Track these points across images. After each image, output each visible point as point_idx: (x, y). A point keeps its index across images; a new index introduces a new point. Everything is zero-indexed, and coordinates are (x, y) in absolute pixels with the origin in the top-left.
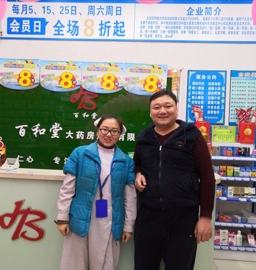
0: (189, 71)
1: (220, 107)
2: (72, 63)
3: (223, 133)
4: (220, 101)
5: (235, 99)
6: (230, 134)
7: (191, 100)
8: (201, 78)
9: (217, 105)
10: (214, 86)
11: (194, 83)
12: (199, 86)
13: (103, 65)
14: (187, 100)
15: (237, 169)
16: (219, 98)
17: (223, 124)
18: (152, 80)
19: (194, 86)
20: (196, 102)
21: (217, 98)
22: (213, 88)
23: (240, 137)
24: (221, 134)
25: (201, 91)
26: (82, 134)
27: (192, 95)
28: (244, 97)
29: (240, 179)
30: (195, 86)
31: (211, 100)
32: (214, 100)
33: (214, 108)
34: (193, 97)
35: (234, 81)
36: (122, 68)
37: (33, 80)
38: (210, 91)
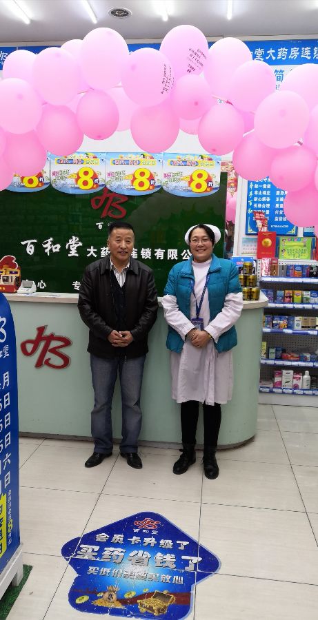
2: (92, 154)
3: (295, 248)
6: (304, 248)
7: (253, 203)
12: (264, 182)
13: (133, 157)
14: (248, 203)
15: (307, 294)
17: (295, 235)
18: (200, 176)
20: (260, 206)
24: (291, 248)
25: (267, 189)
27: (254, 196)
29: (310, 307)
30: (259, 183)
31: (280, 203)
36: (159, 160)
37: (41, 179)
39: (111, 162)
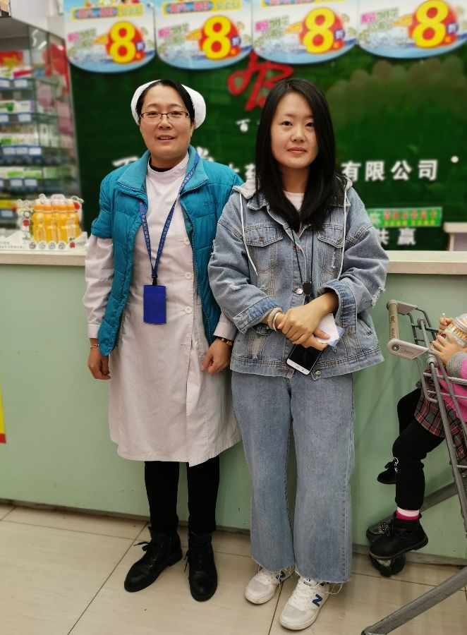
18: (432, 13)
37: (139, 45)
39: (261, 1)
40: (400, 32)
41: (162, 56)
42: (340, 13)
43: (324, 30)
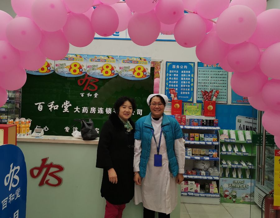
0: (167, 62)
1: (190, 89)
2: (79, 55)
3: (192, 109)
4: (190, 84)
5: (201, 83)
6: (197, 109)
7: (169, 84)
8: (176, 67)
9: (188, 88)
10: (186, 74)
11: (170, 72)
12: (174, 73)
13: (103, 57)
14: (166, 84)
15: (202, 136)
16: (189, 82)
17: (192, 102)
18: (139, 69)
19: (170, 73)
20: (172, 85)
21: (188, 83)
22: (185, 75)
23: (205, 112)
24: (190, 109)
25: (176, 77)
26: (87, 109)
27: (169, 80)
28: (207, 82)
29: (204, 143)
30: (172, 73)
31: (183, 84)
32: (185, 84)
33: (185, 90)
34: (170, 82)
35: (200, 70)
36: (117, 60)
37: (49, 68)
38: (182, 77)
39: (89, 60)
40: (131, 73)
41: (56, 72)
42: (113, 66)
43: (108, 70)
